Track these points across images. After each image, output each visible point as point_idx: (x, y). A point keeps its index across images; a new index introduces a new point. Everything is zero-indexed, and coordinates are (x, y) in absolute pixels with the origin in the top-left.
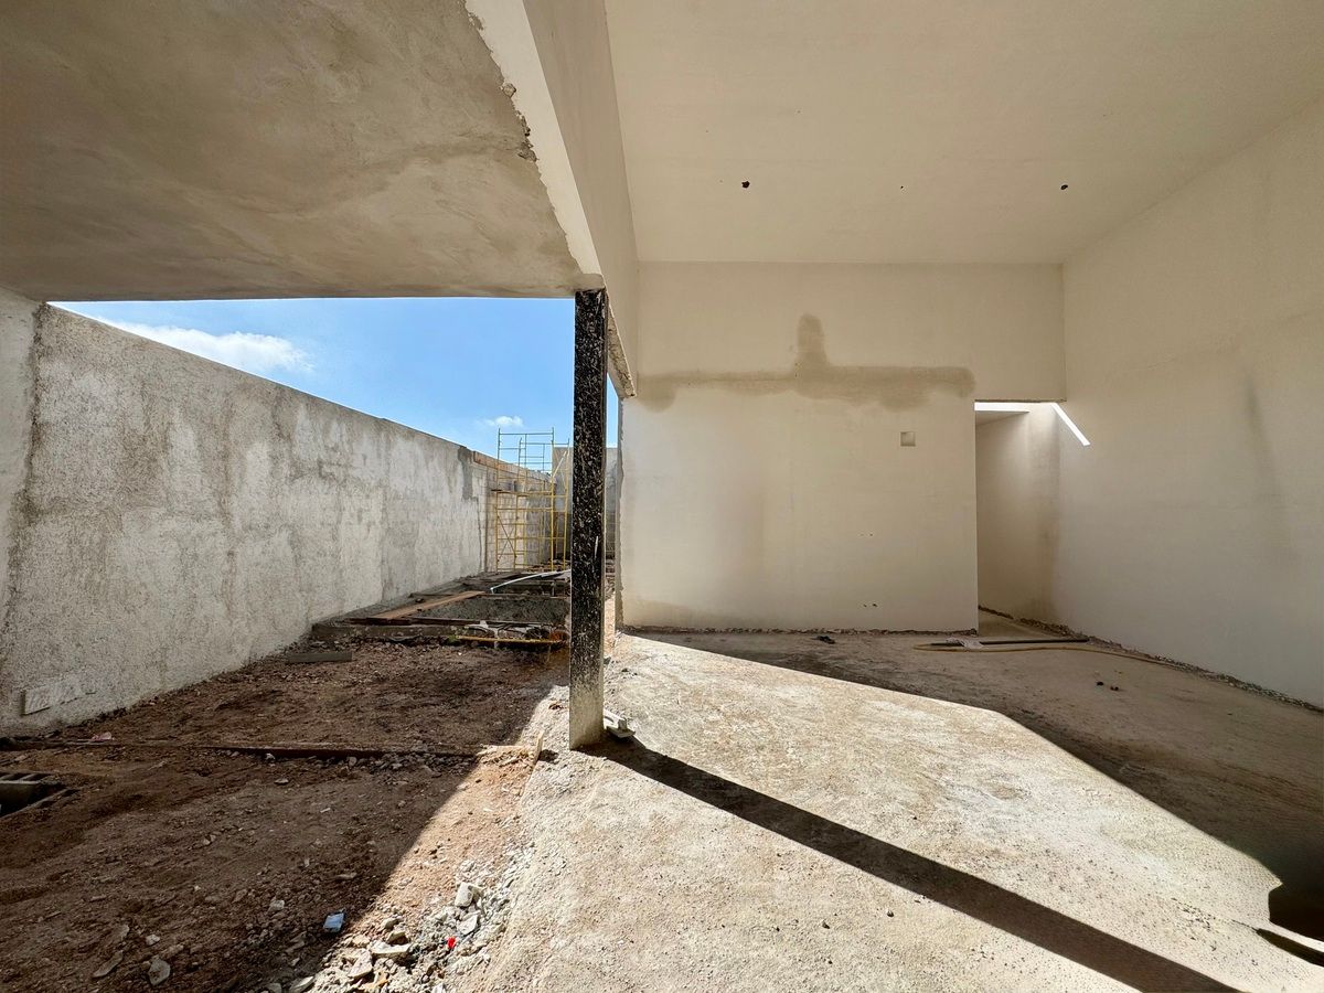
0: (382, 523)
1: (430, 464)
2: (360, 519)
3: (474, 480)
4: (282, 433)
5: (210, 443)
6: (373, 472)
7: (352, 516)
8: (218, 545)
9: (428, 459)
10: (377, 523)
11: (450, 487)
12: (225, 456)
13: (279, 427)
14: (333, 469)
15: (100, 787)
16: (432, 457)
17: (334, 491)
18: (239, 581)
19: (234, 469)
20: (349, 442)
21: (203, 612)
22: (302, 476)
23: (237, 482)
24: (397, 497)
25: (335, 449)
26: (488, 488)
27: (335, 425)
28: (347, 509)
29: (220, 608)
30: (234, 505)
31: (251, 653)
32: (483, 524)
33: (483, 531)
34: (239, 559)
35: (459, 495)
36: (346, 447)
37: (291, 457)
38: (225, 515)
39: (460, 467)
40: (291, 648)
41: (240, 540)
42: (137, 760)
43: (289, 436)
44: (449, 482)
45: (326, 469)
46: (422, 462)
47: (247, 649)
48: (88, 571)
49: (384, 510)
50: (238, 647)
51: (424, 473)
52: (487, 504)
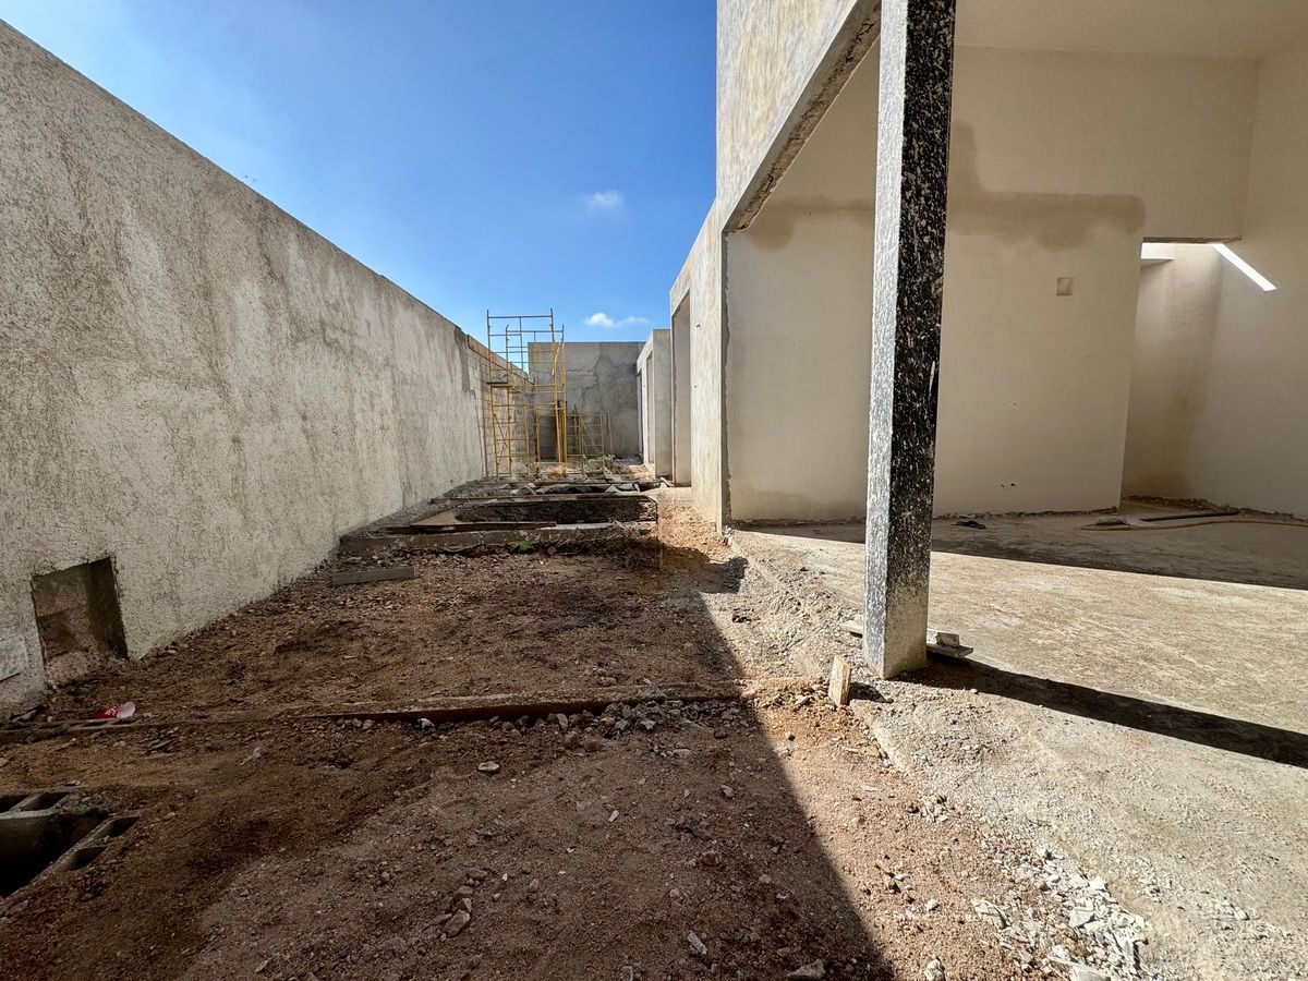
0: (393, 413)
1: (431, 344)
2: (372, 406)
3: (470, 369)
4: (274, 274)
5: (182, 266)
6: (379, 345)
7: (364, 399)
8: (219, 428)
9: (429, 336)
10: (390, 413)
11: (451, 376)
12: (208, 294)
13: (269, 263)
14: (337, 335)
15: (174, 808)
16: (432, 335)
17: (341, 363)
18: (252, 478)
19: (222, 316)
20: (351, 300)
21: (214, 523)
22: (304, 338)
23: (228, 335)
24: (404, 381)
25: (336, 307)
26: (482, 381)
27: (332, 274)
28: (359, 390)
29: (235, 517)
30: (230, 369)
31: (279, 575)
32: (481, 423)
33: (482, 430)
34: (247, 449)
35: (459, 387)
36: (348, 306)
37: (288, 307)
38: (221, 384)
39: (457, 352)
40: (322, 567)
41: (245, 421)
42: (211, 749)
43: (282, 278)
44: (450, 370)
45: (331, 334)
46: (423, 340)
47: (274, 571)
48: (35, 455)
49: (394, 396)
50: (264, 569)
51: (426, 354)
52: (483, 400)
